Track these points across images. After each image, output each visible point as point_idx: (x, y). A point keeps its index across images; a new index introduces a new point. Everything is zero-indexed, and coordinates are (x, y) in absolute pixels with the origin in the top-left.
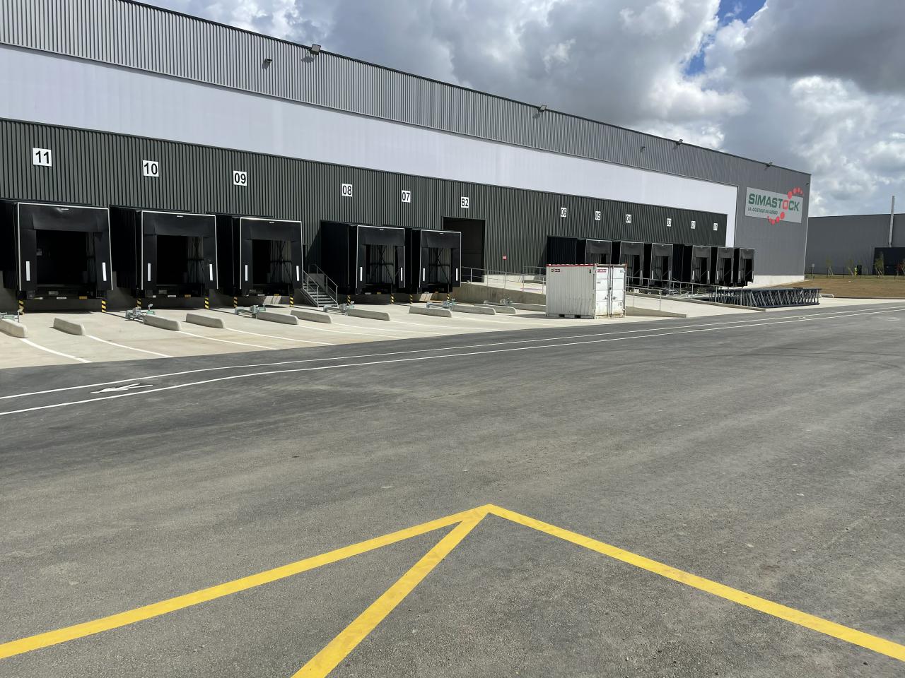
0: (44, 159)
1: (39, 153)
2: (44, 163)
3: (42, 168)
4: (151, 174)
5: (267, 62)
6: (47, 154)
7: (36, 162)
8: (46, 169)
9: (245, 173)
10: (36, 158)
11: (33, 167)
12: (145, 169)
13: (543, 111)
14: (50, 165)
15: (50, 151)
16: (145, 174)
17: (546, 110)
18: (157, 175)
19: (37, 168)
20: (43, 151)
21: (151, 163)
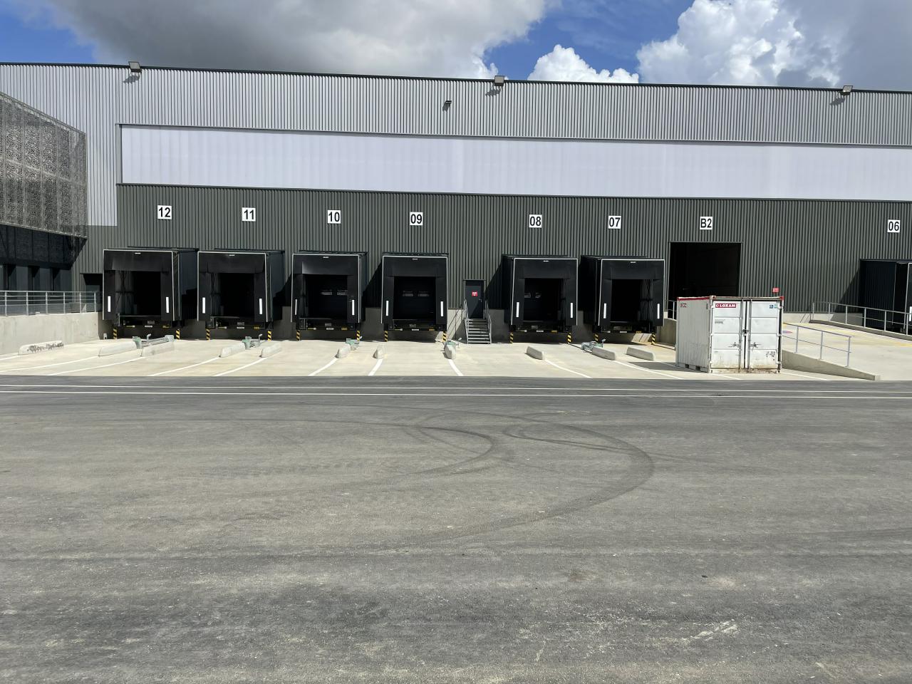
0: (250, 215)
1: (247, 211)
2: (250, 219)
3: (248, 224)
4: (334, 222)
5: (448, 104)
6: (252, 212)
7: (244, 219)
8: (251, 224)
9: (422, 214)
10: (244, 216)
11: (242, 223)
12: (329, 217)
13: (847, 94)
14: (254, 220)
15: (254, 209)
16: (329, 222)
17: (852, 91)
18: (339, 222)
19: (245, 223)
20: (250, 210)
21: (334, 212)
